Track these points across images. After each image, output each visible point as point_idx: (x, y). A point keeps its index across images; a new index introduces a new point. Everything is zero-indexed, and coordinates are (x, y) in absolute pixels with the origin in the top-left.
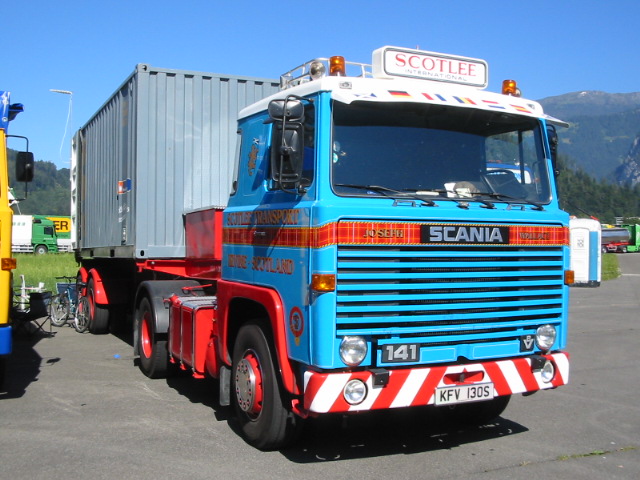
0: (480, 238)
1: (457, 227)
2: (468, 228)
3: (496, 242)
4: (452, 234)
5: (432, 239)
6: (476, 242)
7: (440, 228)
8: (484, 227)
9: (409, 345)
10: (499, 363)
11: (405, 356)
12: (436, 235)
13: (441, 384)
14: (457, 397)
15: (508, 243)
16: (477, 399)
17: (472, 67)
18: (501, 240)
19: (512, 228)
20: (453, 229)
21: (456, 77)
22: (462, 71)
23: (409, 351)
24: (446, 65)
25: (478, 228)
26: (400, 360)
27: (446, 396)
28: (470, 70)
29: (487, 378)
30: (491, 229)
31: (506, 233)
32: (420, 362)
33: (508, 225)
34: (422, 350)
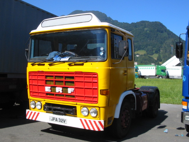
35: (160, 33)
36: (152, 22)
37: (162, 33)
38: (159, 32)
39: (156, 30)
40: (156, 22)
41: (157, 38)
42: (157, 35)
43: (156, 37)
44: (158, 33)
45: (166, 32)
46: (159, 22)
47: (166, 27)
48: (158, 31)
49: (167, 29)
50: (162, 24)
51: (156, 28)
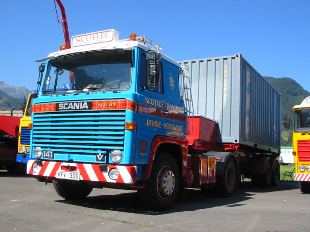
0: (78, 108)
1: (69, 103)
2: (73, 103)
3: (85, 109)
4: (67, 106)
5: (59, 109)
6: (76, 109)
7: (62, 104)
8: (80, 102)
9: (50, 151)
10: (84, 165)
11: (49, 156)
12: (61, 107)
13: (60, 169)
14: (65, 176)
15: (92, 109)
16: (72, 179)
17: (107, 34)
18: (87, 108)
19: (94, 102)
20: (67, 104)
21: (100, 40)
22: (103, 37)
23: (50, 154)
24: (96, 36)
25: (77, 103)
26: (47, 157)
27: (60, 174)
28: (106, 35)
29: (78, 171)
30: (83, 103)
31: (90, 104)
32: (54, 159)
33: (92, 101)
34: (55, 154)
35: (292, 97)
36: (279, 79)
37: (296, 97)
38: (291, 95)
39: (285, 91)
40: (285, 79)
41: (288, 104)
42: (288, 99)
43: (285, 104)
44: (289, 96)
45: (301, 94)
46: (290, 79)
47: (301, 87)
48: (288, 92)
49: (304, 90)
50: (295, 81)
51: (285, 89)
